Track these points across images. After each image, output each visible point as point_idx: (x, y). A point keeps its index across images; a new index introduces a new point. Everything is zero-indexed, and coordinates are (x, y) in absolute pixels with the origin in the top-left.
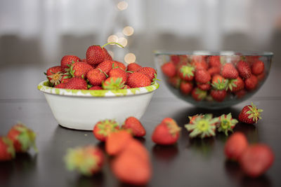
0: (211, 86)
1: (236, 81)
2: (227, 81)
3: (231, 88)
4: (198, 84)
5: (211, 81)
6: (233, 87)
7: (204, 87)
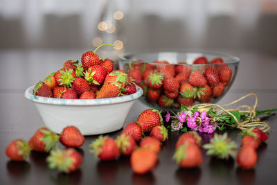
0: (180, 94)
1: (204, 89)
2: (195, 89)
3: (199, 96)
4: (166, 92)
5: (179, 90)
6: (201, 95)
7: (173, 95)
